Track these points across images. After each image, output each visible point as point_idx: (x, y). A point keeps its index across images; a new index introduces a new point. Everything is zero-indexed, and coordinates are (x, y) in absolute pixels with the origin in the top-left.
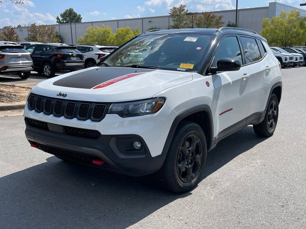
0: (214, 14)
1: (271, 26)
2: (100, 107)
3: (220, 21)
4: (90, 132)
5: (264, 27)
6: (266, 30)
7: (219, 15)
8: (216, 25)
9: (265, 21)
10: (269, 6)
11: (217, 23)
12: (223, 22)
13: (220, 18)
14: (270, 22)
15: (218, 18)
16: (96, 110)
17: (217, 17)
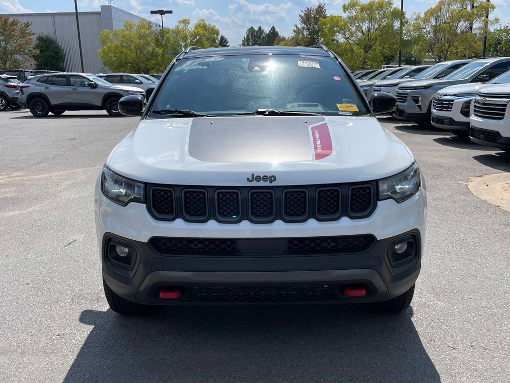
0: (16, 18)
1: (115, 42)
2: (361, 192)
3: (28, 31)
4: (362, 238)
5: (104, 43)
6: (109, 48)
7: (23, 20)
8: (21, 38)
9: (105, 35)
10: (100, 11)
11: (22, 33)
12: (32, 32)
13: (27, 25)
14: (111, 36)
15: (24, 25)
16: (354, 197)
17: (20, 24)
